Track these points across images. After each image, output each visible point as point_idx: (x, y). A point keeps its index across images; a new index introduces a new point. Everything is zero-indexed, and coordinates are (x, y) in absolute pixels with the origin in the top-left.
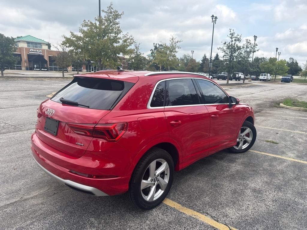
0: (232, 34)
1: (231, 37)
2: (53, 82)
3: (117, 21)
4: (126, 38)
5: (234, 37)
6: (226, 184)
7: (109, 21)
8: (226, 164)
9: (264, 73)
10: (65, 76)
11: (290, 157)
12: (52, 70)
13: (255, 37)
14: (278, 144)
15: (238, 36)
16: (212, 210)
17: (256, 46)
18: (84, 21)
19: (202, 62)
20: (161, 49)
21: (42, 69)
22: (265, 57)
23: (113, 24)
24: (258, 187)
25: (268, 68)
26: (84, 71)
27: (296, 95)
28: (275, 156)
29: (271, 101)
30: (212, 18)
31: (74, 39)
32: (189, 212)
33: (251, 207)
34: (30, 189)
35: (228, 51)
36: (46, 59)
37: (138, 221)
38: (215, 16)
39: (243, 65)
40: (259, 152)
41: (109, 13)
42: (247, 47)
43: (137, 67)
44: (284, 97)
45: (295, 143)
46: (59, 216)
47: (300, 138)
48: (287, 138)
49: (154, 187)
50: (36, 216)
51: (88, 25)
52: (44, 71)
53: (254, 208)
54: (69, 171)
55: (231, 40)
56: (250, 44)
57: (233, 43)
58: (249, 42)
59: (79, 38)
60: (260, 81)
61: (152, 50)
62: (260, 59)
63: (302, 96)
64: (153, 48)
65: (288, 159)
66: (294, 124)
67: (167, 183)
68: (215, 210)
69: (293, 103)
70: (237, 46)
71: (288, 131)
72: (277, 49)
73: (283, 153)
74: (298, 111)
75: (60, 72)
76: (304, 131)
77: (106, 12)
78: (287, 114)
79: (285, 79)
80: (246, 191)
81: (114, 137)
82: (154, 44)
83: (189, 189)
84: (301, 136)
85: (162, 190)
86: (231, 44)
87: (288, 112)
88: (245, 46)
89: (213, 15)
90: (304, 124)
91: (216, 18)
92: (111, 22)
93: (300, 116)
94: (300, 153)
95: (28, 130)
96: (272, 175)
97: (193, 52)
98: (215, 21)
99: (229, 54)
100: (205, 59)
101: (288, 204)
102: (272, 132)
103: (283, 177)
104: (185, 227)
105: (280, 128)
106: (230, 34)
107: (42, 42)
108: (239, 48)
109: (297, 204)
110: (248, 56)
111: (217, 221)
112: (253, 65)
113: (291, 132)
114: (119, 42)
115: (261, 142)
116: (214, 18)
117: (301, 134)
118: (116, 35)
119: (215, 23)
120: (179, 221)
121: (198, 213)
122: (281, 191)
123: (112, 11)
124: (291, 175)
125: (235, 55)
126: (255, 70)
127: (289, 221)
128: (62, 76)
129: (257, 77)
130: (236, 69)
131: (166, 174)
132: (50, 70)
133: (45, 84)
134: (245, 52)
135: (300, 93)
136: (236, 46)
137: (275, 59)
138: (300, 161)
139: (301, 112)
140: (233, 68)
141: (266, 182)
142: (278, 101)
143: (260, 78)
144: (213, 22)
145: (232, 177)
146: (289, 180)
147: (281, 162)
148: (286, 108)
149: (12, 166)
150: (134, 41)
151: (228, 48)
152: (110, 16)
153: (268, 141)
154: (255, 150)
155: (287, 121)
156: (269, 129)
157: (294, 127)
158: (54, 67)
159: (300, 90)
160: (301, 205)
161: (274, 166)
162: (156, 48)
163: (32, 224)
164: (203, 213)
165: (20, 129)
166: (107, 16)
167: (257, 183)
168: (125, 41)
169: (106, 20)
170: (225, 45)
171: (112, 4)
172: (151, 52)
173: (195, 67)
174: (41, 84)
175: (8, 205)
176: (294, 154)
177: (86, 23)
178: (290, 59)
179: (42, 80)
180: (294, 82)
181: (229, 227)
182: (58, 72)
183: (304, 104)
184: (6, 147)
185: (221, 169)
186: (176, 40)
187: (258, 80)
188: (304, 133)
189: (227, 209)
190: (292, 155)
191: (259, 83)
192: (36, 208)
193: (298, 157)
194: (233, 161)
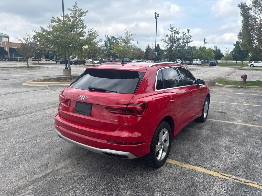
0: (172, 28)
1: (171, 30)
2: (20, 71)
3: (82, 18)
4: (91, 32)
5: (174, 31)
6: (204, 144)
7: (75, 18)
8: (197, 131)
9: (195, 59)
10: (29, 66)
11: (239, 122)
12: (13, 60)
13: (188, 30)
14: (226, 113)
15: (177, 29)
16: (203, 163)
17: (191, 38)
18: (53, 17)
19: (146, 51)
20: (113, 40)
21: (3, 60)
22: (196, 46)
23: (79, 21)
24: (227, 145)
25: (200, 55)
26: (43, 60)
27: (224, 76)
28: (228, 122)
29: (208, 81)
30: (155, 15)
31: (44, 33)
32: (188, 166)
33: (228, 159)
34: (56, 162)
35: (169, 42)
36: (6, 50)
37: (155, 177)
38: (157, 13)
39: (182, 53)
40: (216, 120)
41: (74, 11)
42: (184, 39)
43: (94, 56)
44: (216, 77)
45: (238, 112)
46: (93, 179)
47: (240, 108)
48: (231, 109)
49: (162, 150)
50: (75, 182)
51: (56, 21)
52: (6, 61)
53: (230, 159)
54: (107, 142)
55: (171, 33)
56: (186, 36)
57: (173, 35)
58: (185, 35)
59: (48, 33)
60: (193, 65)
61: (105, 41)
62: (192, 47)
63: (228, 76)
64: (106, 40)
65: (238, 123)
66: (231, 98)
67: (168, 146)
68: (205, 163)
69: (225, 82)
70: (177, 38)
71: (230, 104)
72: (205, 39)
73: (233, 120)
74: (230, 88)
75: (21, 62)
76: (240, 103)
77: (72, 10)
78: (223, 90)
79: (212, 63)
80: (220, 148)
81: (141, 113)
82: (106, 36)
83: (180, 151)
84: (240, 107)
85: (165, 152)
86: (171, 36)
87: (224, 89)
88: (182, 37)
89: (156, 13)
90: (238, 97)
91: (158, 15)
92: (77, 19)
93: (233, 92)
94: (245, 119)
95: (24, 114)
96: (232, 135)
97: (138, 43)
98: (157, 17)
99: (171, 44)
100: (148, 49)
101: (251, 154)
102: (218, 105)
103: (240, 136)
104: (190, 177)
105: (223, 101)
106: (171, 28)
107: (2, 35)
108: (178, 40)
109: (257, 154)
110: (185, 46)
111: (210, 170)
112: (188, 53)
113: (232, 104)
114: (84, 36)
115: (214, 113)
116: (157, 15)
117: (240, 105)
118: (82, 30)
119: (157, 19)
120: (184, 173)
121: (194, 167)
122: (243, 146)
123: (77, 9)
124: (244, 135)
125: (175, 45)
126: (191, 57)
127: (256, 165)
128: (27, 66)
129: (190, 62)
130: (176, 57)
131: (167, 140)
132: (11, 60)
133: (13, 74)
134: (182, 42)
135: (226, 74)
136: (175, 38)
137: (204, 48)
138: (246, 125)
139: (233, 89)
140: (174, 56)
141: (231, 141)
142: (213, 81)
143: (193, 63)
144: (156, 18)
145: (206, 139)
146: (245, 138)
147: (234, 127)
148: (221, 86)
149: (30, 146)
150: (97, 35)
151: (170, 39)
152: (76, 13)
153: (219, 112)
154: (213, 119)
155: (225, 96)
156: (215, 103)
157: (232, 101)
158: (19, 57)
159: (225, 72)
160: (260, 154)
161: (231, 130)
162: (109, 39)
163: (74, 187)
164: (198, 166)
165: (16, 114)
166: (72, 13)
167: (225, 142)
168: (90, 35)
169: (72, 17)
170: (167, 37)
171: (77, 3)
172: (105, 43)
173: (142, 55)
174: (9, 74)
175: (45, 175)
176: (241, 120)
177: (54, 19)
178: (214, 47)
179: (9, 70)
180: (219, 65)
181: (220, 173)
182: (19, 62)
183: (233, 82)
184: (14, 130)
185: (195, 134)
186: (130, 34)
187: (191, 65)
188: (241, 104)
189: (213, 161)
190: (240, 121)
191: (193, 67)
192: (70, 175)
193: (244, 122)
194: (201, 128)
